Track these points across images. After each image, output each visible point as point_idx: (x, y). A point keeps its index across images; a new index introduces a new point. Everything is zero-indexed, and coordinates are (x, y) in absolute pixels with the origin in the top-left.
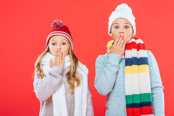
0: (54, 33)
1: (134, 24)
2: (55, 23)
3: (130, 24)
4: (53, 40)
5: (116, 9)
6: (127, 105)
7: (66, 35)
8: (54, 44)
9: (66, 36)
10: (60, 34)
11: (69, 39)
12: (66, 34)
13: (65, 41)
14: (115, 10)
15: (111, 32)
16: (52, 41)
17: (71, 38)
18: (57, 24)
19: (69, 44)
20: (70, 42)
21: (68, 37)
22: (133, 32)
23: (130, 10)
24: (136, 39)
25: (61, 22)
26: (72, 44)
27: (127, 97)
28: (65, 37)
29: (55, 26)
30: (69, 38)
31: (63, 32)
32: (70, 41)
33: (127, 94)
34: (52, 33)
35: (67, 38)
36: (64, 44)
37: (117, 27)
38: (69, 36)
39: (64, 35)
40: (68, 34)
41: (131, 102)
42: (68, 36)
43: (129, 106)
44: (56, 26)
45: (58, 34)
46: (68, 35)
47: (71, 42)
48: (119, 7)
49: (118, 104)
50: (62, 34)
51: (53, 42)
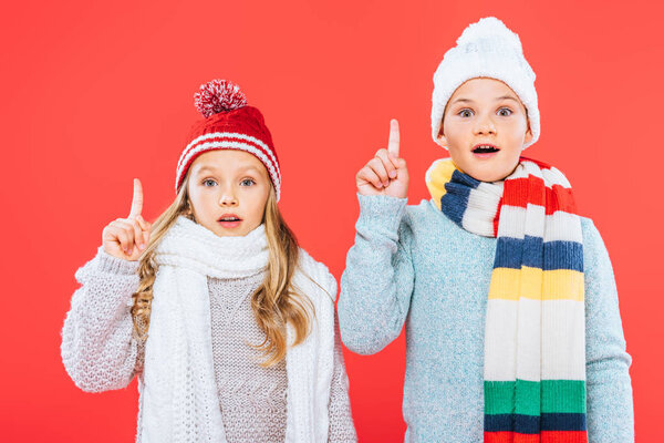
0: (210, 140)
1: (531, 97)
2: (214, 96)
3: (517, 98)
4: (204, 168)
5: (461, 41)
6: (487, 417)
7: (258, 147)
8: (211, 183)
9: (259, 153)
10: (235, 145)
11: (269, 163)
12: (259, 142)
13: (251, 173)
14: (455, 45)
15: (441, 133)
16: (200, 172)
17: (274, 158)
18: (221, 99)
19: (267, 182)
20: (270, 175)
21: (264, 158)
22: (529, 128)
23: (513, 41)
24: (542, 166)
25: (236, 89)
26: (277, 182)
27: (490, 389)
28: (254, 155)
29: (210, 106)
30: (269, 157)
31: (244, 136)
32: (272, 170)
33: (491, 377)
34: (201, 138)
35: (260, 160)
36: (248, 182)
37: (466, 113)
38: (270, 152)
39: (252, 149)
40: (265, 142)
41: (506, 410)
42: (265, 152)
43: (493, 424)
44: (216, 106)
45: (225, 144)
46: (265, 147)
47: (274, 176)
48: (471, 34)
49: (453, 412)
50: (244, 146)
51: (207, 173)
